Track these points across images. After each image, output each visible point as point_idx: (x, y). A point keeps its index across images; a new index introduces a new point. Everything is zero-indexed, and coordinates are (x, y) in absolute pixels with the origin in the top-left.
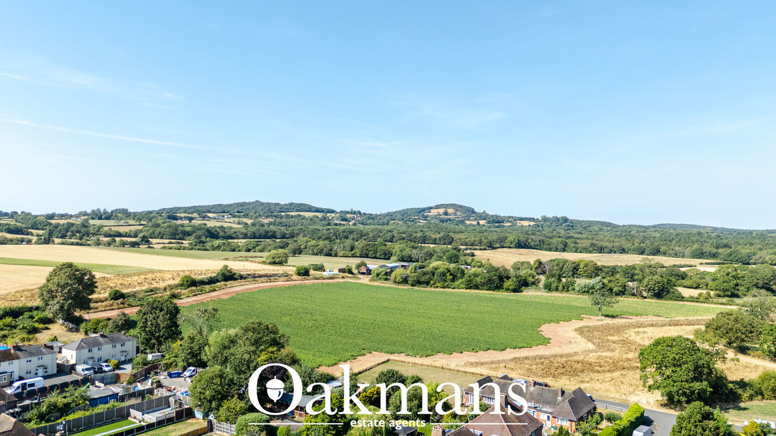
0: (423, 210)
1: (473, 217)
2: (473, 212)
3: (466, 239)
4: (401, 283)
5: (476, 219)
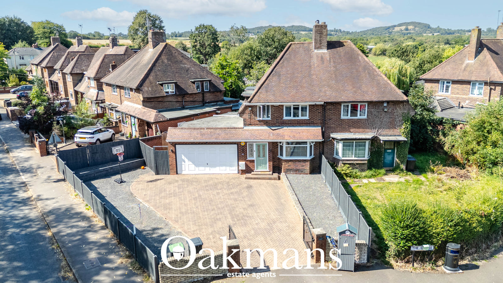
0: (389, 28)
1: (429, 31)
2: (429, 27)
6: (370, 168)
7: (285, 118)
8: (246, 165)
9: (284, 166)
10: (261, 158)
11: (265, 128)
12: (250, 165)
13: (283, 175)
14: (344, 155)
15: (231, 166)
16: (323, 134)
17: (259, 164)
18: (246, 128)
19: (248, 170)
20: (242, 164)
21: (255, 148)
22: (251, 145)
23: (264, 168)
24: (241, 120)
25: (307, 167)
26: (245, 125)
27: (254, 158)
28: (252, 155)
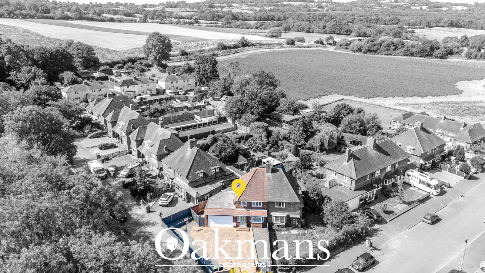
1: (418, 3)
3: (409, 20)
4: (357, 51)
5: (420, 5)
6: (286, 227)
7: (252, 206)
8: (236, 224)
9: (252, 225)
10: (243, 222)
11: (244, 209)
12: (238, 224)
13: (251, 228)
14: (276, 221)
15: (230, 224)
16: (268, 213)
17: (242, 224)
18: (237, 209)
19: (237, 226)
20: (235, 224)
21: (240, 218)
22: (239, 217)
23: (244, 226)
24: (235, 206)
25: (261, 225)
26: (236, 208)
27: (240, 222)
28: (239, 220)
